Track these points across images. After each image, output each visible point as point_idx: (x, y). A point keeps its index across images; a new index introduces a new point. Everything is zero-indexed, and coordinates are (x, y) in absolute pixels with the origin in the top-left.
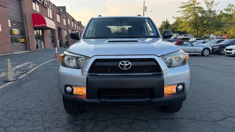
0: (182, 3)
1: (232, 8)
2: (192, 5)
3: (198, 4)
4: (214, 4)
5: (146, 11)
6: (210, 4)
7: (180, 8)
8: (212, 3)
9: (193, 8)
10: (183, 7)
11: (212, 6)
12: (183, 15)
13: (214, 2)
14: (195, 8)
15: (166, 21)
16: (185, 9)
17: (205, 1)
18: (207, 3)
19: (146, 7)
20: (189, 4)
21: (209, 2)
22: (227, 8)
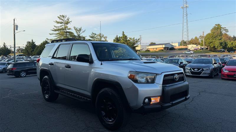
0: (55, 26)
1: (95, 36)
2: (64, 29)
3: (69, 29)
4: (82, 31)
5: (17, 29)
6: (79, 31)
7: (53, 30)
8: (80, 30)
9: (64, 32)
10: (55, 30)
11: (80, 33)
12: (56, 38)
13: (82, 29)
14: (67, 32)
15: (31, 42)
16: (57, 32)
17: (74, 28)
18: (76, 29)
19: (17, 26)
20: (61, 28)
21: (78, 29)
22: (91, 35)
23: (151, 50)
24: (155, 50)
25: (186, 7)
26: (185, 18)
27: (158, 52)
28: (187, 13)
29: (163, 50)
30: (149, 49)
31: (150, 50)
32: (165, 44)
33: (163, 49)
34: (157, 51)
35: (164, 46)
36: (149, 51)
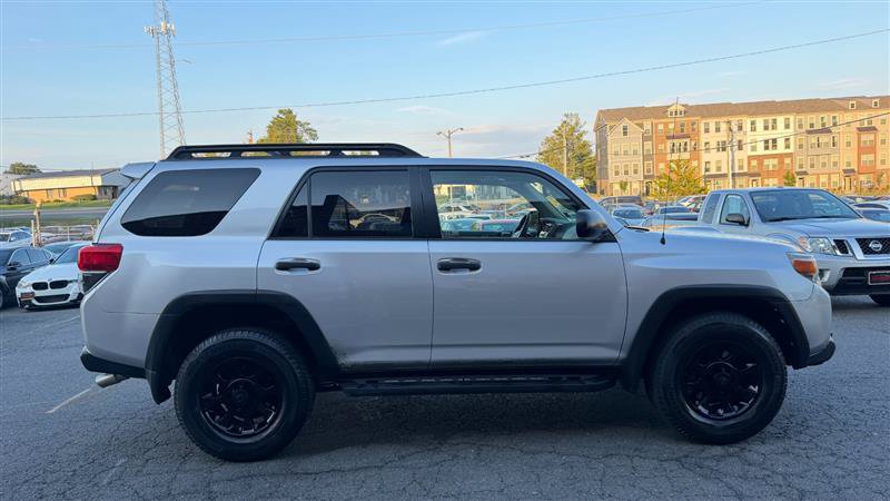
23: (38, 199)
24: (55, 196)
25: (168, 31)
26: (166, 73)
27: (74, 205)
28: (171, 57)
29: (95, 198)
30: (25, 195)
31: (31, 196)
32: (103, 173)
33: (93, 192)
34: (68, 200)
35: (98, 181)
36: (26, 201)
